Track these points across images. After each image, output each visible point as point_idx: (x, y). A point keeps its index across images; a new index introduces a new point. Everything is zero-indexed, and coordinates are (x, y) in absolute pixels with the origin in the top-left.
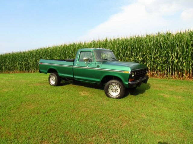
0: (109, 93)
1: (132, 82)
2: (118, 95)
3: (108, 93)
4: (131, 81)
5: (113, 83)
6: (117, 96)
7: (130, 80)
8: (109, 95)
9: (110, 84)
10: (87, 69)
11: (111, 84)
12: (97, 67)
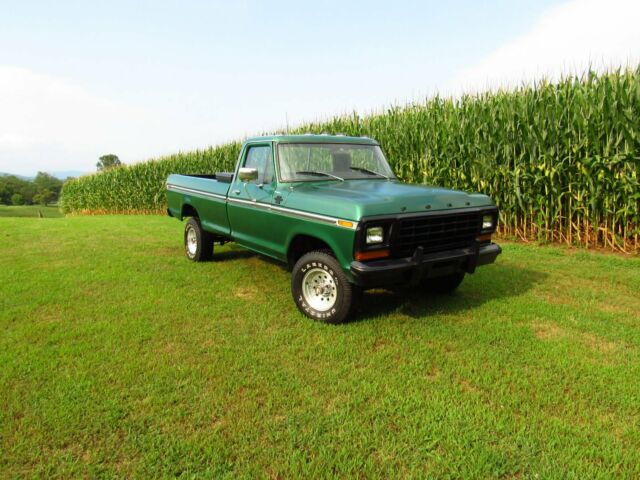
0: (304, 300)
1: (365, 267)
2: (330, 310)
3: (301, 299)
4: (363, 261)
5: (314, 264)
6: (329, 314)
7: (358, 257)
8: (304, 305)
9: (304, 267)
10: (255, 208)
11: (308, 266)
12: (274, 202)
